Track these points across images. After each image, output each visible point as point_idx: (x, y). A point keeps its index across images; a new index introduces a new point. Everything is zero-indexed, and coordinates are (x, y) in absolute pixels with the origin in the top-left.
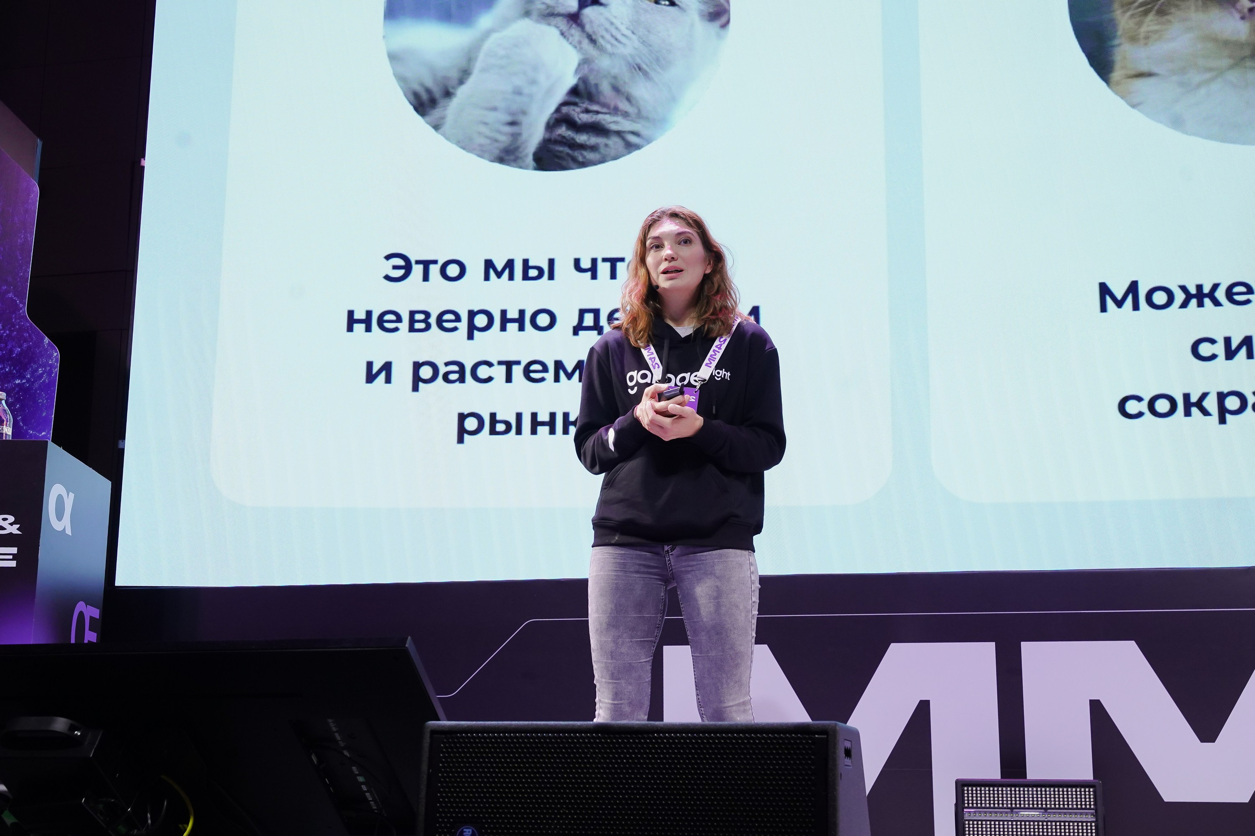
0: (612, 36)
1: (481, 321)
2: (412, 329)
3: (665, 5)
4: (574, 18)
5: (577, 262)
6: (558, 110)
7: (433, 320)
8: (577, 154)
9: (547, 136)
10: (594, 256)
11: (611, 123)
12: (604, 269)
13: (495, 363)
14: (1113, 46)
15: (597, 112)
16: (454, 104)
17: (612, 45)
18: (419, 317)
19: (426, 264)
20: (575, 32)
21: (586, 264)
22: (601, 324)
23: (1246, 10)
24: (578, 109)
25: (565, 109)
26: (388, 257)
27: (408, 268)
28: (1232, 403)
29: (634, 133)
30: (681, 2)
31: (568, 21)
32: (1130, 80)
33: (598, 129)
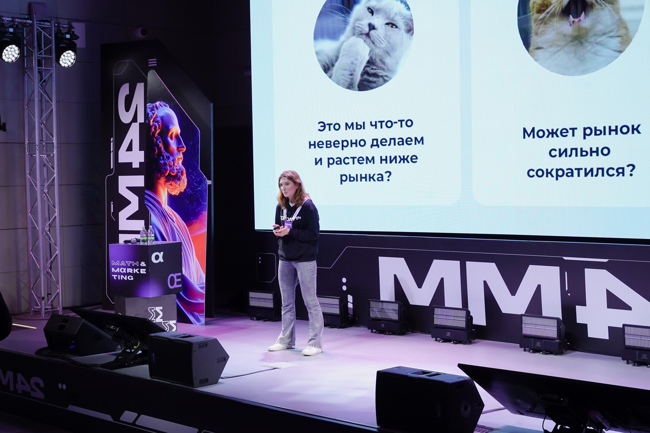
0: (379, 41)
1: (345, 144)
2: (327, 147)
3: (394, 28)
4: (368, 35)
5: (371, 122)
6: (364, 69)
7: (332, 144)
8: (370, 85)
9: (361, 79)
10: (376, 121)
11: (379, 73)
12: (379, 125)
13: (350, 158)
14: (530, 37)
15: (375, 69)
16: (335, 68)
17: (379, 44)
18: (329, 143)
19: (329, 125)
20: (368, 40)
21: (374, 124)
22: (378, 144)
23: (572, 22)
24: (370, 68)
25: (366, 69)
26: (319, 123)
27: (324, 126)
28: (560, 173)
29: (386, 76)
30: (399, 26)
31: (366, 36)
32: (535, 50)
33: (376, 75)
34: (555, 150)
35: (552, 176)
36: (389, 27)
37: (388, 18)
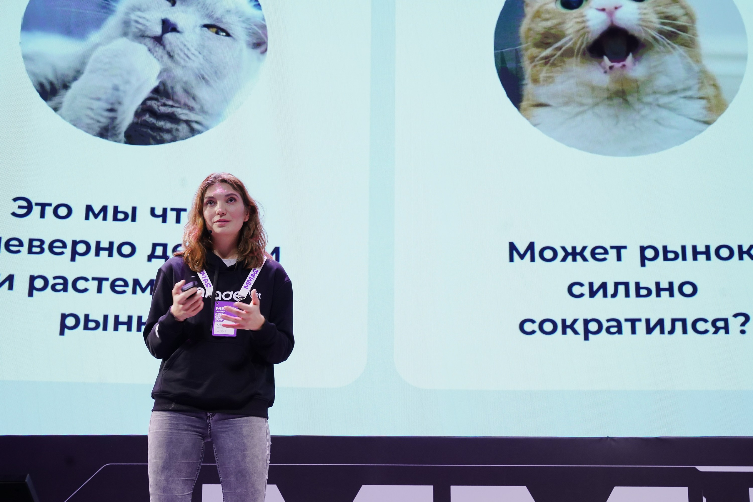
0: (185, 54)
1: (81, 248)
2: (30, 252)
3: (223, 35)
4: (159, 40)
5: (153, 210)
6: (144, 103)
7: (46, 246)
8: (156, 134)
9: (135, 121)
10: (165, 207)
11: (181, 114)
12: (171, 216)
13: (90, 278)
15: (172, 106)
16: (69, 94)
17: (184, 60)
18: (36, 243)
19: (43, 206)
20: (159, 50)
21: (159, 212)
22: (168, 254)
23: (608, 68)
24: (158, 103)
25: (149, 103)
26: (15, 200)
27: (29, 208)
28: (593, 327)
29: (197, 122)
30: (234, 34)
31: (154, 41)
32: (532, 108)
33: (173, 118)
34: (581, 285)
35: (576, 332)
36: (210, 33)
37: (210, 16)
